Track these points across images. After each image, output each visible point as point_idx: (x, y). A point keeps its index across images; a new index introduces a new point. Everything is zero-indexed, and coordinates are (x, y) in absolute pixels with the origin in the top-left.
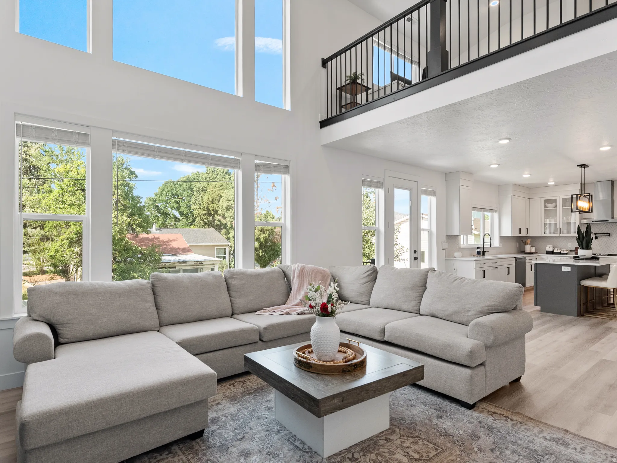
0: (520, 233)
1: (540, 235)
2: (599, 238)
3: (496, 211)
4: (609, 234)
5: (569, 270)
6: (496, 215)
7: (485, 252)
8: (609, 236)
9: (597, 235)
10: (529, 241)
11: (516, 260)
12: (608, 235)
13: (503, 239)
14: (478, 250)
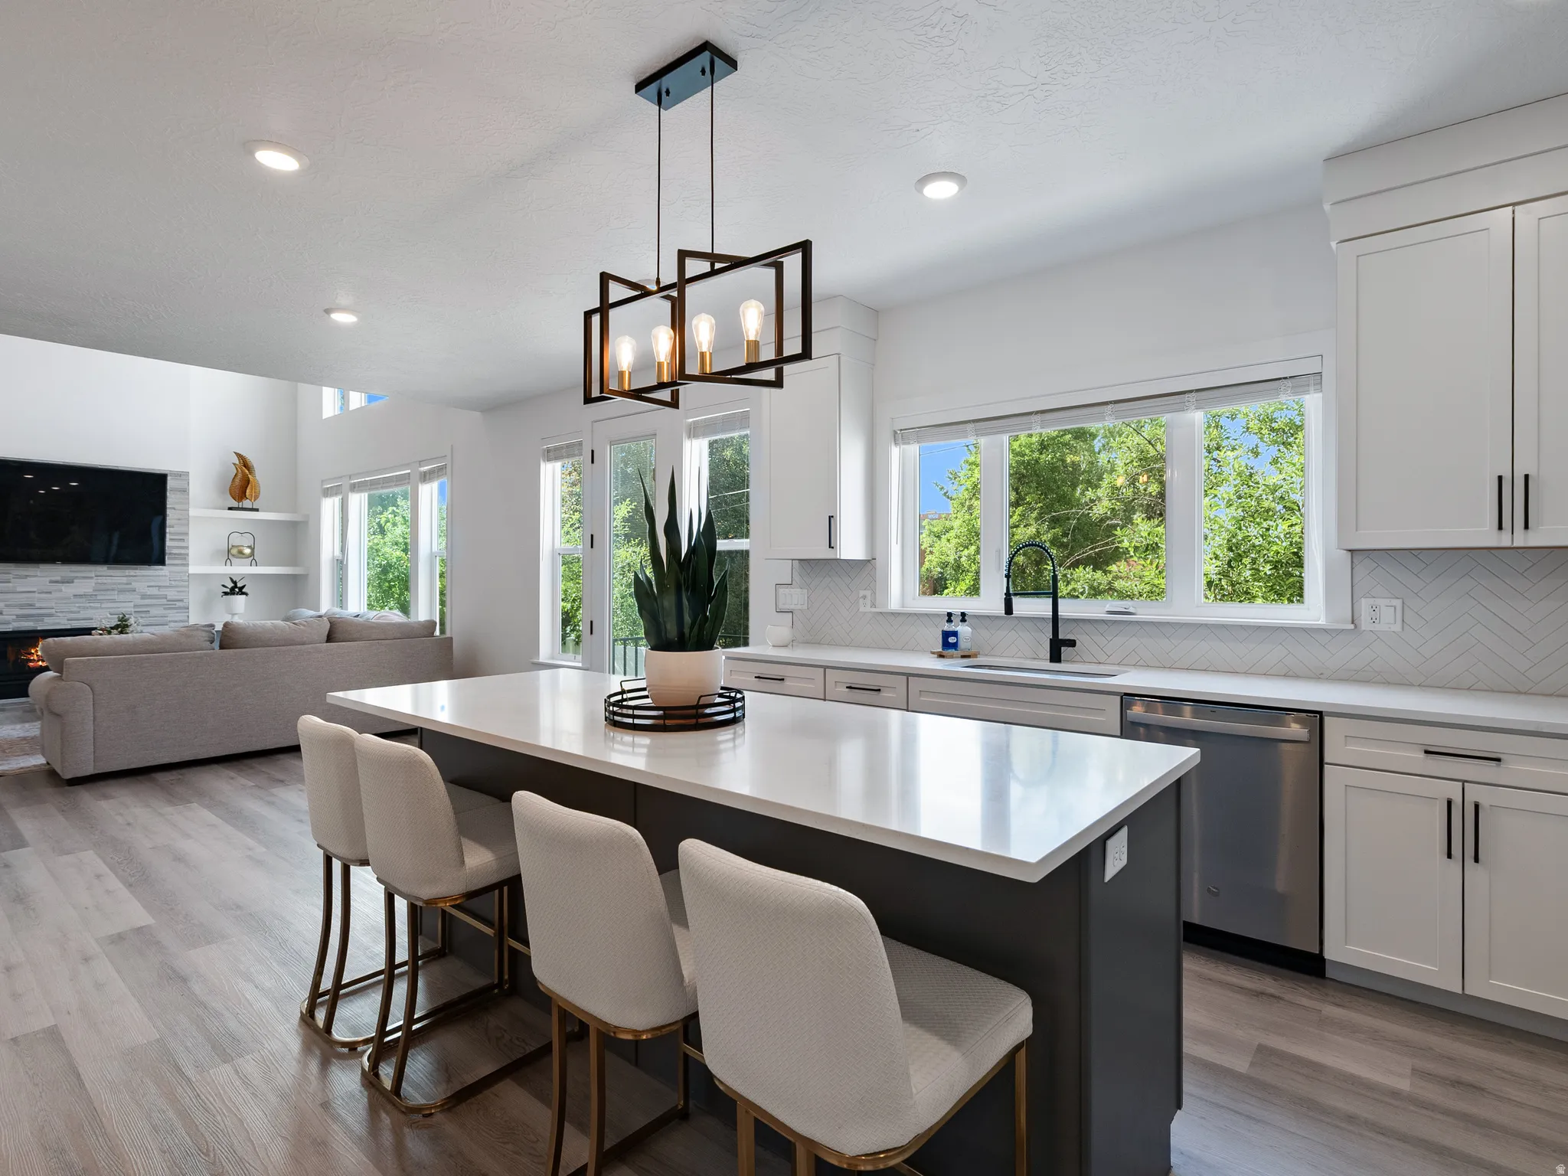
7: (1075, 644)
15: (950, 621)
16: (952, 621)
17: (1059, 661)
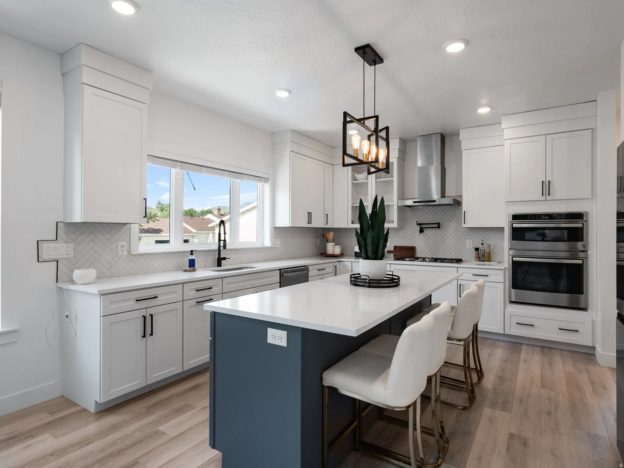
0: (310, 222)
1: (346, 226)
2: (425, 230)
3: (266, 180)
4: (439, 224)
5: (284, 344)
6: (267, 187)
7: (224, 259)
8: (439, 227)
9: (423, 226)
10: (331, 235)
11: (281, 275)
12: (437, 225)
13: (278, 231)
14: (191, 257)
15: (192, 254)
16: (193, 254)
17: (221, 266)
